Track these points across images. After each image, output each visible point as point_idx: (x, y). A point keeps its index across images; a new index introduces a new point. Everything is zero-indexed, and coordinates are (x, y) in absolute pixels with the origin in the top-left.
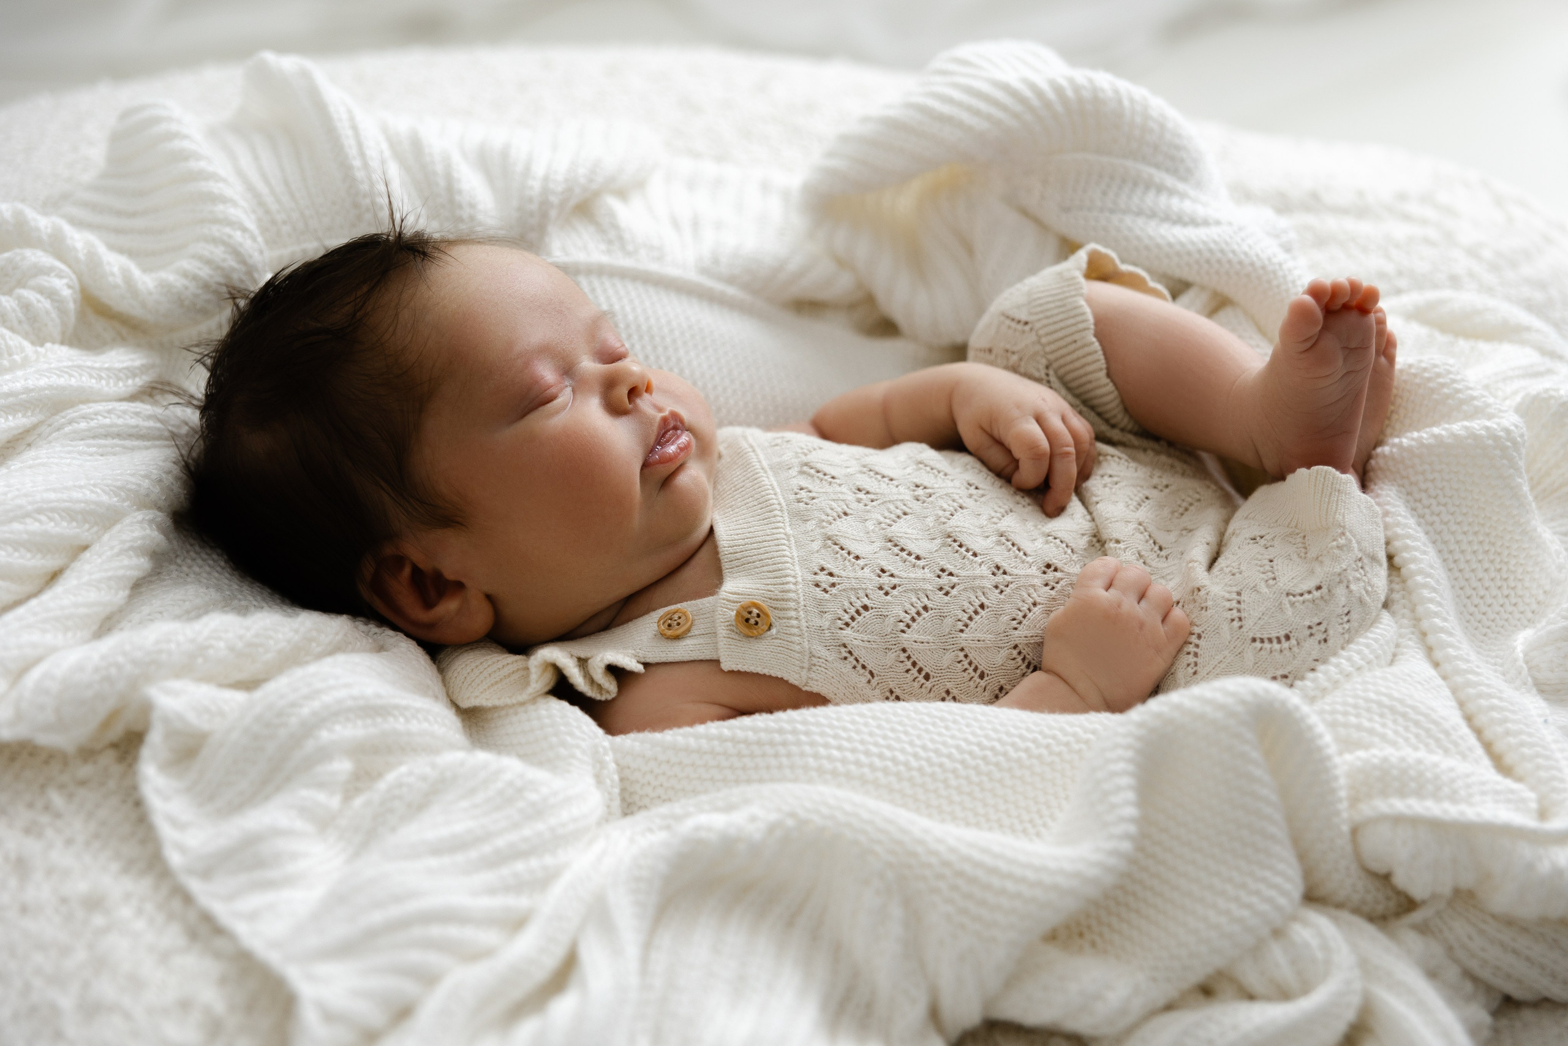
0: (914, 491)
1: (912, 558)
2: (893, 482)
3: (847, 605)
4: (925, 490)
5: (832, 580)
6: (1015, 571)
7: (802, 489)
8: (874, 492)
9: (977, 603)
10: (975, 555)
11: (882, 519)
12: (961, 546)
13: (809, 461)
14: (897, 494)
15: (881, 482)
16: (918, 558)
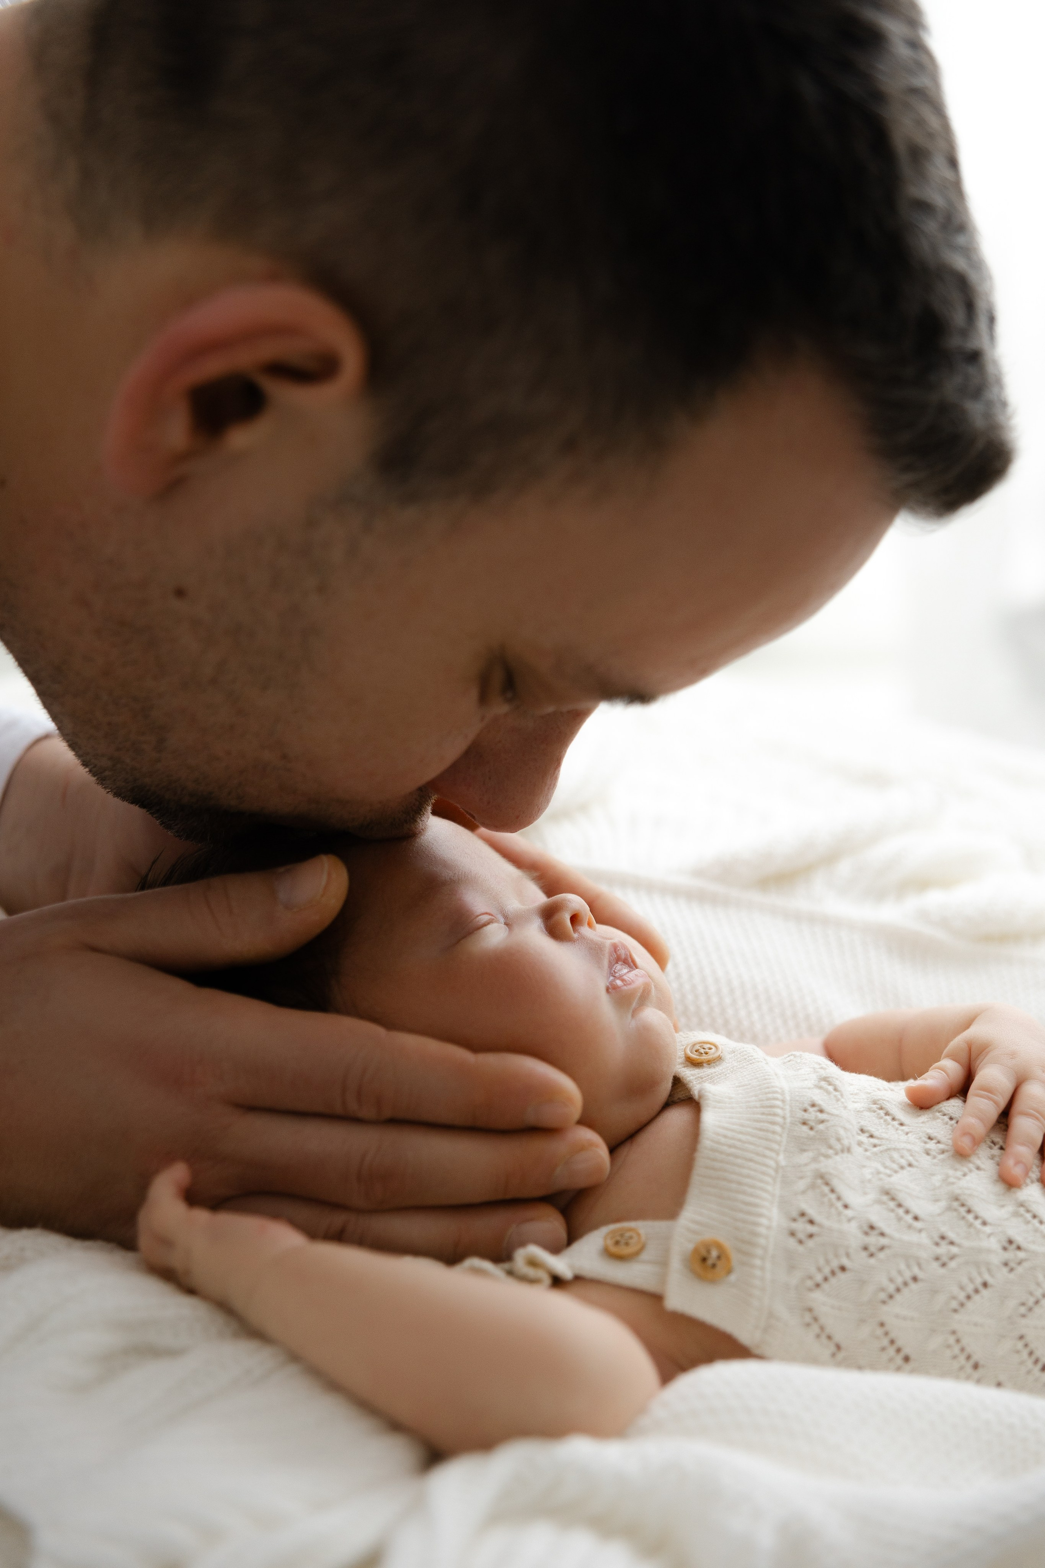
0: (926, 1143)
1: (909, 1218)
2: (903, 1128)
3: (822, 1262)
4: (938, 1145)
5: (811, 1229)
6: (1033, 1247)
7: (813, 1105)
8: (879, 1136)
9: (979, 1281)
10: (984, 1223)
11: (882, 1169)
12: (969, 1211)
13: (829, 1075)
14: (905, 1142)
15: (890, 1126)
16: (916, 1218)
